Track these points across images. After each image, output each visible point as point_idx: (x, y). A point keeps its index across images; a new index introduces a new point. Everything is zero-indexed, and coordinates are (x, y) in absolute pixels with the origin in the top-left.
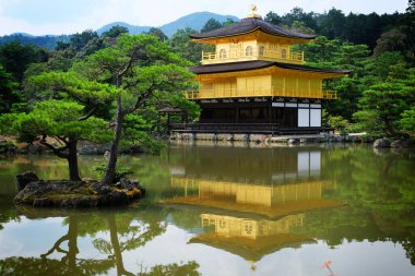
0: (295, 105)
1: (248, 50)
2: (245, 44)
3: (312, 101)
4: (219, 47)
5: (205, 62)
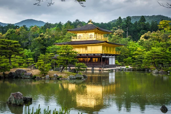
0: (108, 57)
1: (91, 36)
2: (90, 34)
3: (113, 55)
4: (78, 35)
5: (73, 40)
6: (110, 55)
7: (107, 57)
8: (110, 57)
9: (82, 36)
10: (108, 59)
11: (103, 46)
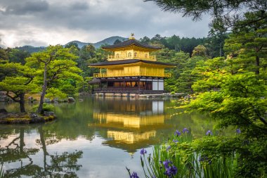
0: (151, 80)
2: (128, 52)
3: (159, 78)
4: (116, 53)
5: (109, 60)
6: (153, 78)
7: (148, 80)
8: (154, 80)
9: (120, 55)
10: (151, 83)
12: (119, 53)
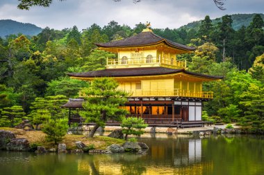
0: (186, 103)
1: (149, 58)
2: (146, 54)
4: (121, 55)
5: (110, 67)
6: (190, 100)
7: (184, 103)
8: (191, 104)
9: (130, 59)
10: (186, 109)
11: (177, 80)
12: (128, 55)
